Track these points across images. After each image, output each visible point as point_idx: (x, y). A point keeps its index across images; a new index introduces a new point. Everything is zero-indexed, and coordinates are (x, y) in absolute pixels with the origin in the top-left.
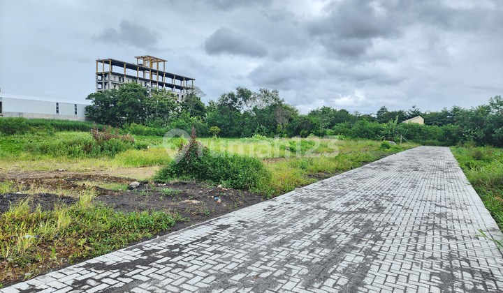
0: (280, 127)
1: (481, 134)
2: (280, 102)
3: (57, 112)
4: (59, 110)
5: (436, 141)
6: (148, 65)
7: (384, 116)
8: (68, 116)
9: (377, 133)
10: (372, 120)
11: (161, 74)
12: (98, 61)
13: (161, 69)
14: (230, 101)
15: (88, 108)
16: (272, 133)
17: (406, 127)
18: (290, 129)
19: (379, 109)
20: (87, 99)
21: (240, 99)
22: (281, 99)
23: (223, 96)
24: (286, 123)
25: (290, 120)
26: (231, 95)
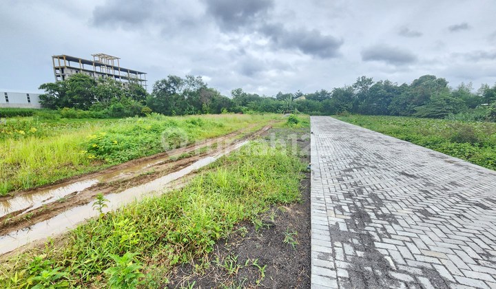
0: (205, 106)
1: (350, 106)
2: (205, 86)
3: (7, 100)
4: (9, 99)
5: (319, 112)
6: (104, 61)
7: (281, 97)
8: (21, 104)
9: (278, 108)
10: (274, 99)
11: (116, 68)
12: (54, 57)
13: (116, 65)
14: (164, 86)
15: (42, 97)
16: (199, 111)
17: (298, 102)
18: (212, 107)
19: (277, 93)
20: (40, 88)
21: (172, 85)
22: (205, 84)
23: (157, 83)
24: (210, 103)
25: (213, 100)
26: (164, 81)
